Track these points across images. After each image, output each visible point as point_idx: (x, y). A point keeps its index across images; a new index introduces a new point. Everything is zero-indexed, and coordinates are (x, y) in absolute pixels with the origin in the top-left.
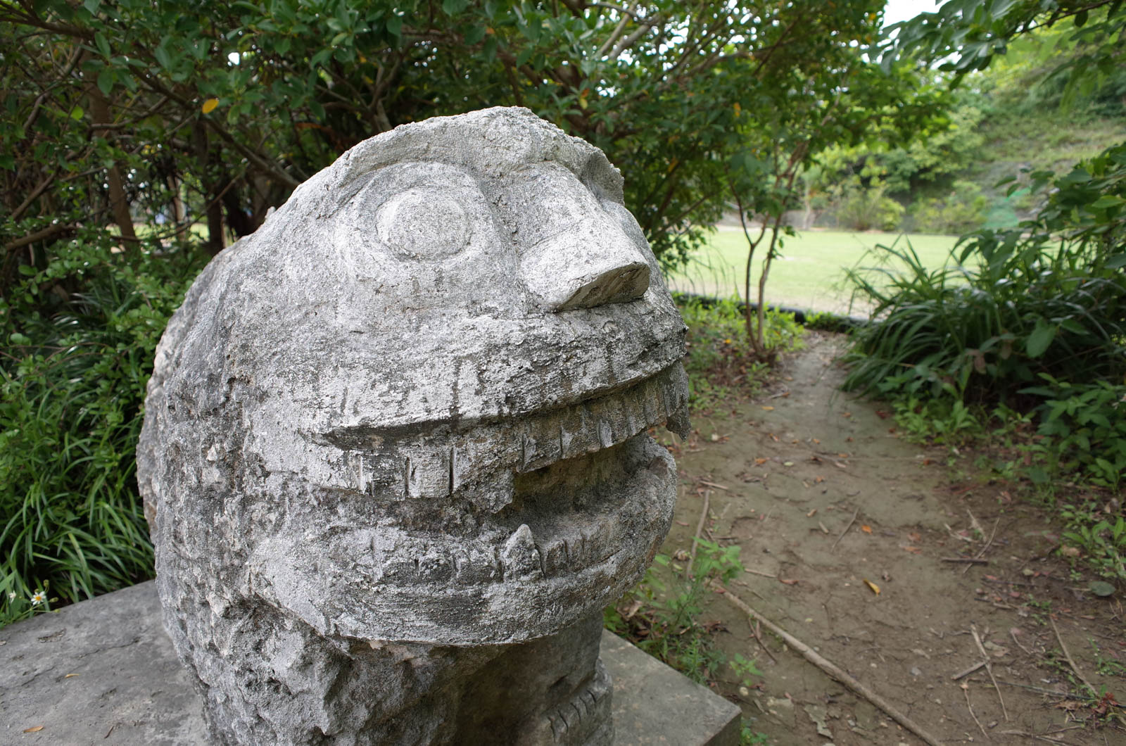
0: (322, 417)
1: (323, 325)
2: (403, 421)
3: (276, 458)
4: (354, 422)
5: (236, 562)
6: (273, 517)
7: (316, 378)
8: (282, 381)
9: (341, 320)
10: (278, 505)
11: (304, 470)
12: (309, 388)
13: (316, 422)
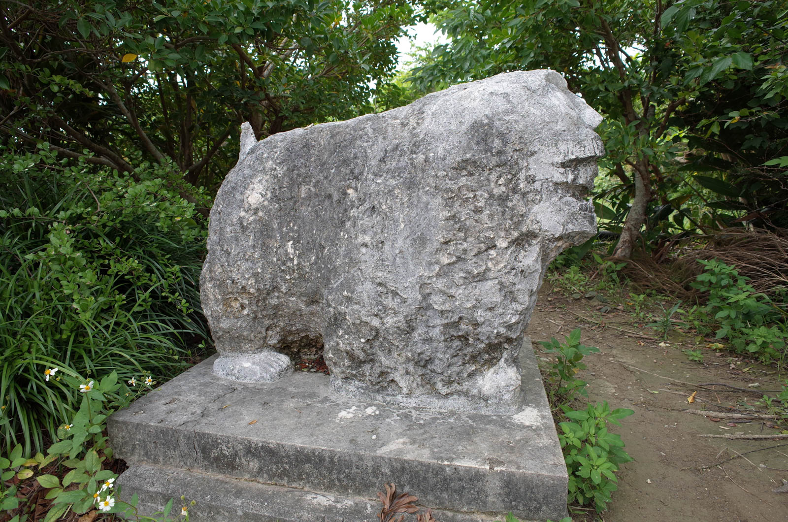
0: (561, 157)
1: (551, 129)
2: (586, 156)
3: (541, 175)
4: (573, 157)
5: (520, 219)
6: (538, 197)
7: (556, 145)
8: (543, 147)
9: (559, 127)
10: (539, 192)
11: (552, 177)
12: (555, 148)
13: (559, 159)
